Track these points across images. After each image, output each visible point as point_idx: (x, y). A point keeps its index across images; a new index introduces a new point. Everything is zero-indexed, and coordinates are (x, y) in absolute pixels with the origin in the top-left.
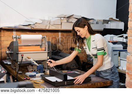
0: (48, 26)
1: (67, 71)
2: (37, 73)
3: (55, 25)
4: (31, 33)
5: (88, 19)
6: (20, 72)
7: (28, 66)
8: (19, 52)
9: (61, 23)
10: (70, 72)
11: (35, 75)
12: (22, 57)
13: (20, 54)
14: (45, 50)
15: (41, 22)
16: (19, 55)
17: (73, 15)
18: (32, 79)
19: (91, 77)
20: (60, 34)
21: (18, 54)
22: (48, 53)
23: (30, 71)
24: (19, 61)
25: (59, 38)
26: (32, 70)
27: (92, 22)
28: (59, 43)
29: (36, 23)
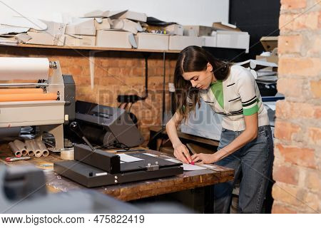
0: (62, 39)
5: (163, 23)
7: (13, 141)
9: (97, 31)
14: (58, 99)
15: (44, 27)
17: (125, 12)
19: (182, 164)
20: (92, 60)
22: (66, 105)
23: (18, 153)
25: (89, 71)
26: (24, 152)
27: (173, 30)
28: (90, 84)
29: (30, 30)
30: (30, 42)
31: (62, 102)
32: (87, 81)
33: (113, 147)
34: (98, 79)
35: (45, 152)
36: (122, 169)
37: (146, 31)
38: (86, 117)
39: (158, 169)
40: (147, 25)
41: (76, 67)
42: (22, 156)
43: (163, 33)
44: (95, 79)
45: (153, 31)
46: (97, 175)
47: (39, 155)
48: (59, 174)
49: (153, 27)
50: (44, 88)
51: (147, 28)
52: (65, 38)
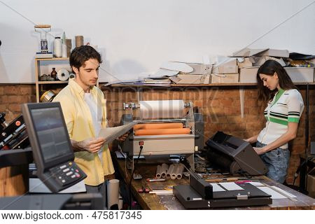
0: (208, 77)
3: (224, 75)
5: (307, 57)
6: (139, 177)
7: (161, 164)
8: (135, 137)
9: (239, 69)
12: (141, 148)
13: (137, 139)
14: (191, 133)
16: (134, 142)
17: (267, 50)
18: (153, 192)
19: (271, 196)
20: (241, 92)
21: (132, 140)
22: (196, 138)
23: (158, 176)
24: (134, 154)
25: (240, 102)
26: (164, 174)
28: (240, 114)
29: (180, 73)
30: (180, 82)
31: (193, 135)
32: (238, 111)
33: (238, 175)
34: (248, 109)
35: (179, 176)
36: (214, 197)
37: (291, 66)
38: (221, 147)
39: (247, 198)
40: (291, 60)
41: (227, 99)
42: (161, 178)
43: (307, 67)
44: (244, 109)
45: (298, 65)
46: (194, 199)
47: (174, 178)
48: (175, 196)
50: (184, 123)
51: (291, 63)
52: (211, 77)
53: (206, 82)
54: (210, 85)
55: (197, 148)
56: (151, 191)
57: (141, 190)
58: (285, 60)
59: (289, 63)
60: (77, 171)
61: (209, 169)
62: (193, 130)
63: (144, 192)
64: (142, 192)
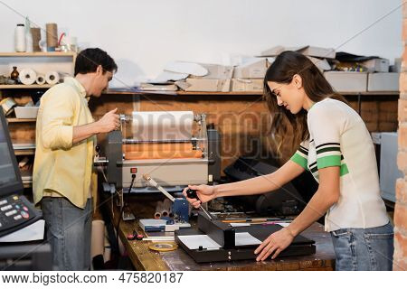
0: (228, 83)
1: (265, 219)
2: (167, 223)
3: (249, 81)
4: (184, 105)
5: (359, 59)
6: (130, 217)
7: (162, 200)
8: (125, 162)
10: (271, 223)
11: (163, 228)
12: (134, 176)
13: (127, 165)
14: (203, 156)
15: (205, 72)
16: (124, 168)
17: (306, 48)
18: (149, 239)
19: (314, 242)
21: (121, 165)
22: (210, 164)
23: (158, 215)
24: (124, 185)
26: (165, 214)
27: (373, 66)
29: (189, 76)
30: (190, 89)
31: (206, 160)
37: (336, 69)
40: (338, 62)
43: (358, 71)
45: (346, 69)
46: (209, 249)
49: (346, 64)
50: (194, 143)
51: (338, 65)
52: (231, 82)
53: (225, 90)
54: (231, 93)
55: (211, 177)
56: (146, 237)
57: (131, 236)
58: (330, 62)
59: (335, 66)
60: (26, 209)
61: (228, 206)
62: (206, 153)
63: (136, 238)
64: (133, 239)
